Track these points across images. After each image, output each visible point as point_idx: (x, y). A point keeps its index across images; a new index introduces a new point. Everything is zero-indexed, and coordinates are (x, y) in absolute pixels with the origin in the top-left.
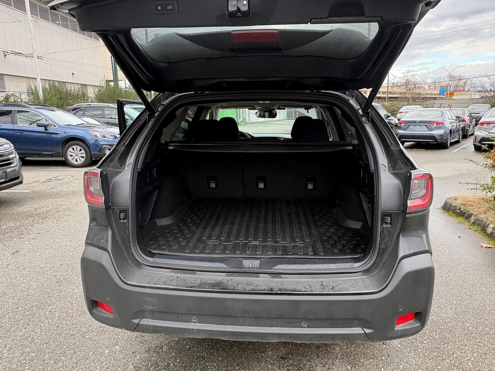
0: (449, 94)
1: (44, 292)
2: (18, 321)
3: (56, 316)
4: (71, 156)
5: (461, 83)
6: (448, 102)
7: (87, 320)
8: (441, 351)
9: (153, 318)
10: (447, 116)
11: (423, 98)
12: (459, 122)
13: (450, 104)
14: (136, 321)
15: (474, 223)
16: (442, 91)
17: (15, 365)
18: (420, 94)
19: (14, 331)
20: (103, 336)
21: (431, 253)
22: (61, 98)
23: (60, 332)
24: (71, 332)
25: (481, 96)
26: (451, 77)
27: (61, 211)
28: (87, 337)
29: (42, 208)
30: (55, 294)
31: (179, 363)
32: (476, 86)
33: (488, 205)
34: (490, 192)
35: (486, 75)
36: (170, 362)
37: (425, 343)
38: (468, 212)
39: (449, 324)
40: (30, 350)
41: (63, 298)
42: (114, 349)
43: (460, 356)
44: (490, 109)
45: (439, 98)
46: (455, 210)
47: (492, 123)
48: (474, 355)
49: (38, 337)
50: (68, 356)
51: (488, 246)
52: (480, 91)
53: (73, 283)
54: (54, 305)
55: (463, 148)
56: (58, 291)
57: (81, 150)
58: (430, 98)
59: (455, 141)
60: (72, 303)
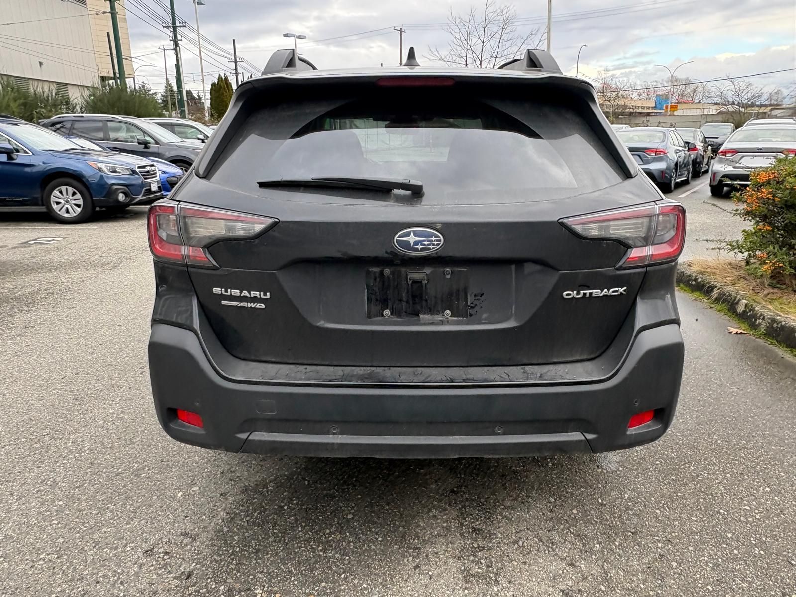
0: (671, 108)
1: (57, 413)
2: (24, 458)
3: (86, 449)
4: (58, 203)
5: (689, 90)
6: (669, 120)
7: (139, 453)
8: (681, 473)
9: (270, 430)
10: (671, 141)
11: (631, 114)
12: (688, 151)
13: (673, 124)
14: (243, 436)
15: (717, 300)
16: (659, 104)
17: (34, 520)
18: (625, 107)
19: (20, 472)
20: (168, 473)
21: (679, 325)
22: (25, 105)
23: (97, 470)
24: (116, 470)
25: (719, 111)
26: (673, 80)
27: (57, 292)
28: (143, 475)
29: (22, 288)
30: (77, 416)
31: (297, 504)
32: (712, 94)
33: (737, 273)
34: (741, 252)
35: (728, 77)
36: (282, 504)
37: (657, 464)
38: (709, 283)
39: (690, 437)
40: (53, 497)
41: (92, 422)
42: (191, 491)
43: (708, 479)
44: (734, 131)
45: (653, 114)
46: (689, 280)
47: (740, 151)
48: (726, 476)
49: (63, 478)
50: (119, 503)
51: (740, 331)
52: (717, 104)
53: (103, 400)
54: (78, 433)
55: (695, 192)
56: (80, 412)
57: (74, 193)
58: (640, 113)
59: (681, 181)
60: (107, 429)
